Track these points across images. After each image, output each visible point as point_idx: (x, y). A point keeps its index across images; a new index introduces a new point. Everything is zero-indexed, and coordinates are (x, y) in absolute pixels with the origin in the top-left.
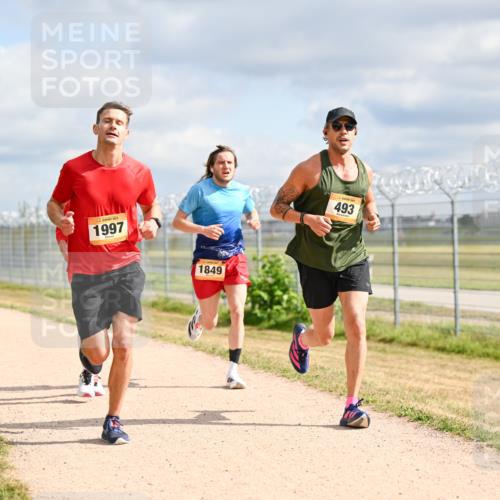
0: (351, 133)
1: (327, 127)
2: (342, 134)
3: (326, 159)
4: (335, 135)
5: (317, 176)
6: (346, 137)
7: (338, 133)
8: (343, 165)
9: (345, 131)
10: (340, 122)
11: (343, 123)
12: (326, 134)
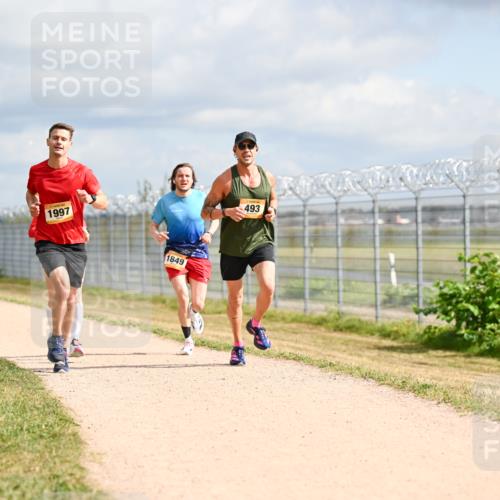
0: (254, 150)
1: (235, 147)
2: (246, 152)
3: (235, 172)
4: (240, 152)
5: (229, 183)
6: (249, 154)
7: (242, 152)
8: (249, 175)
9: (248, 150)
10: (244, 143)
11: (246, 144)
12: (235, 151)
